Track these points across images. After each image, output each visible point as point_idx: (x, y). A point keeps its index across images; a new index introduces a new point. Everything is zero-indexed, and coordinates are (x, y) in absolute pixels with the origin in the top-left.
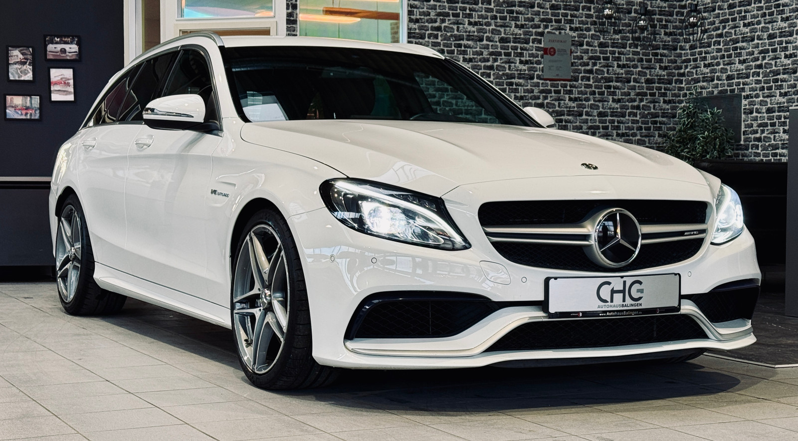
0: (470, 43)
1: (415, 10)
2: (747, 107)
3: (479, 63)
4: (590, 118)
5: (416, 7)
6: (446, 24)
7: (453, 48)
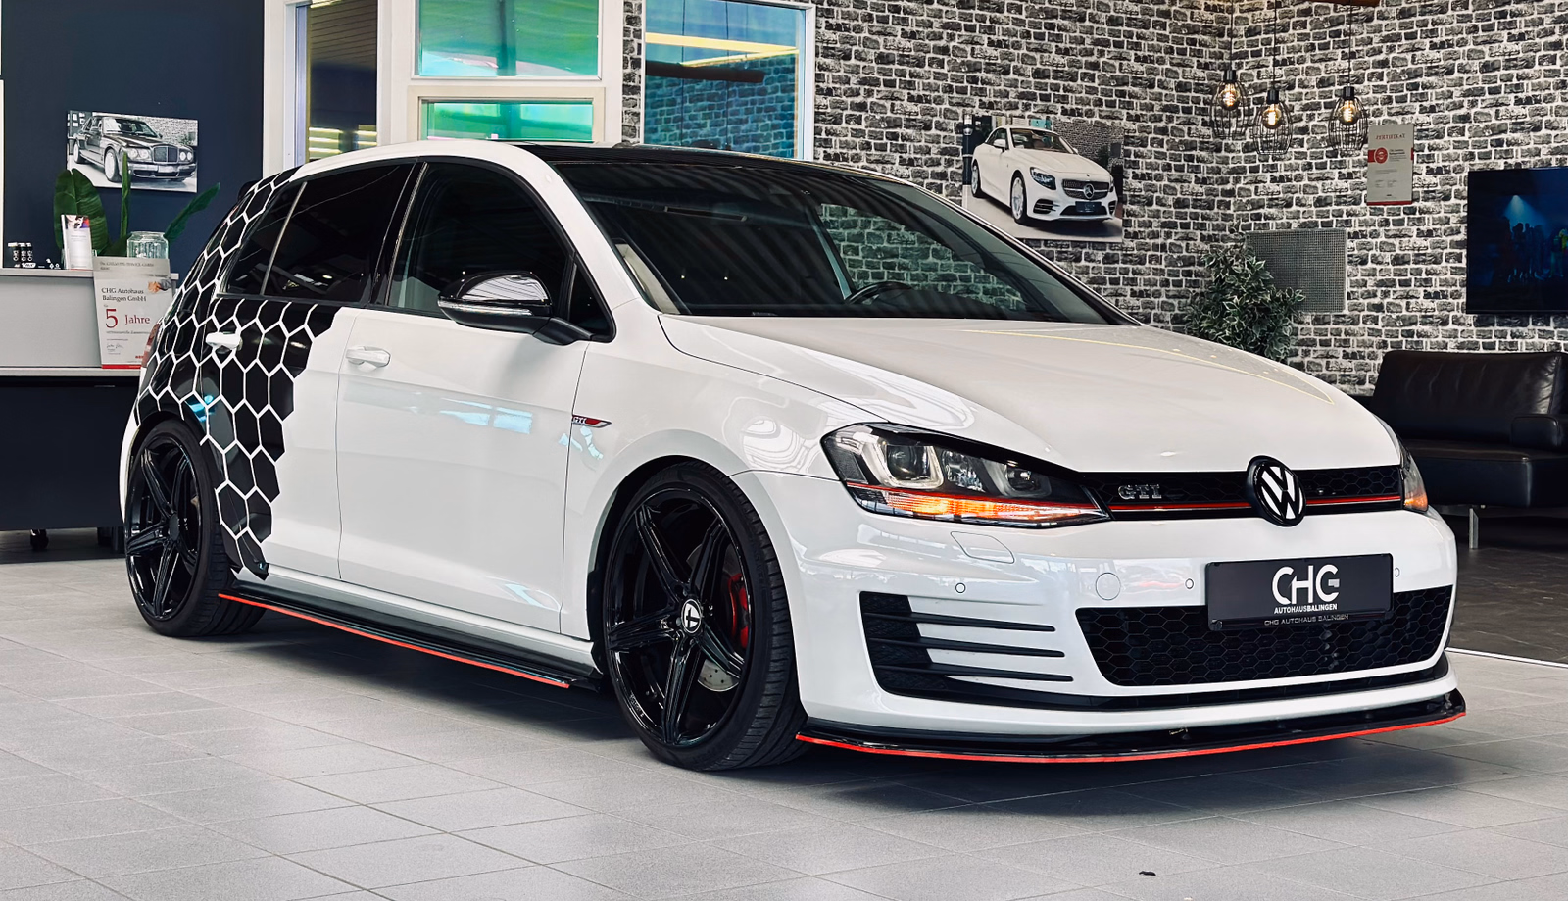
0: (910, 132)
1: (826, 73)
2: (1356, 252)
3: (925, 168)
4: (1091, 265)
5: (827, 69)
6: (874, 100)
7: (885, 140)
